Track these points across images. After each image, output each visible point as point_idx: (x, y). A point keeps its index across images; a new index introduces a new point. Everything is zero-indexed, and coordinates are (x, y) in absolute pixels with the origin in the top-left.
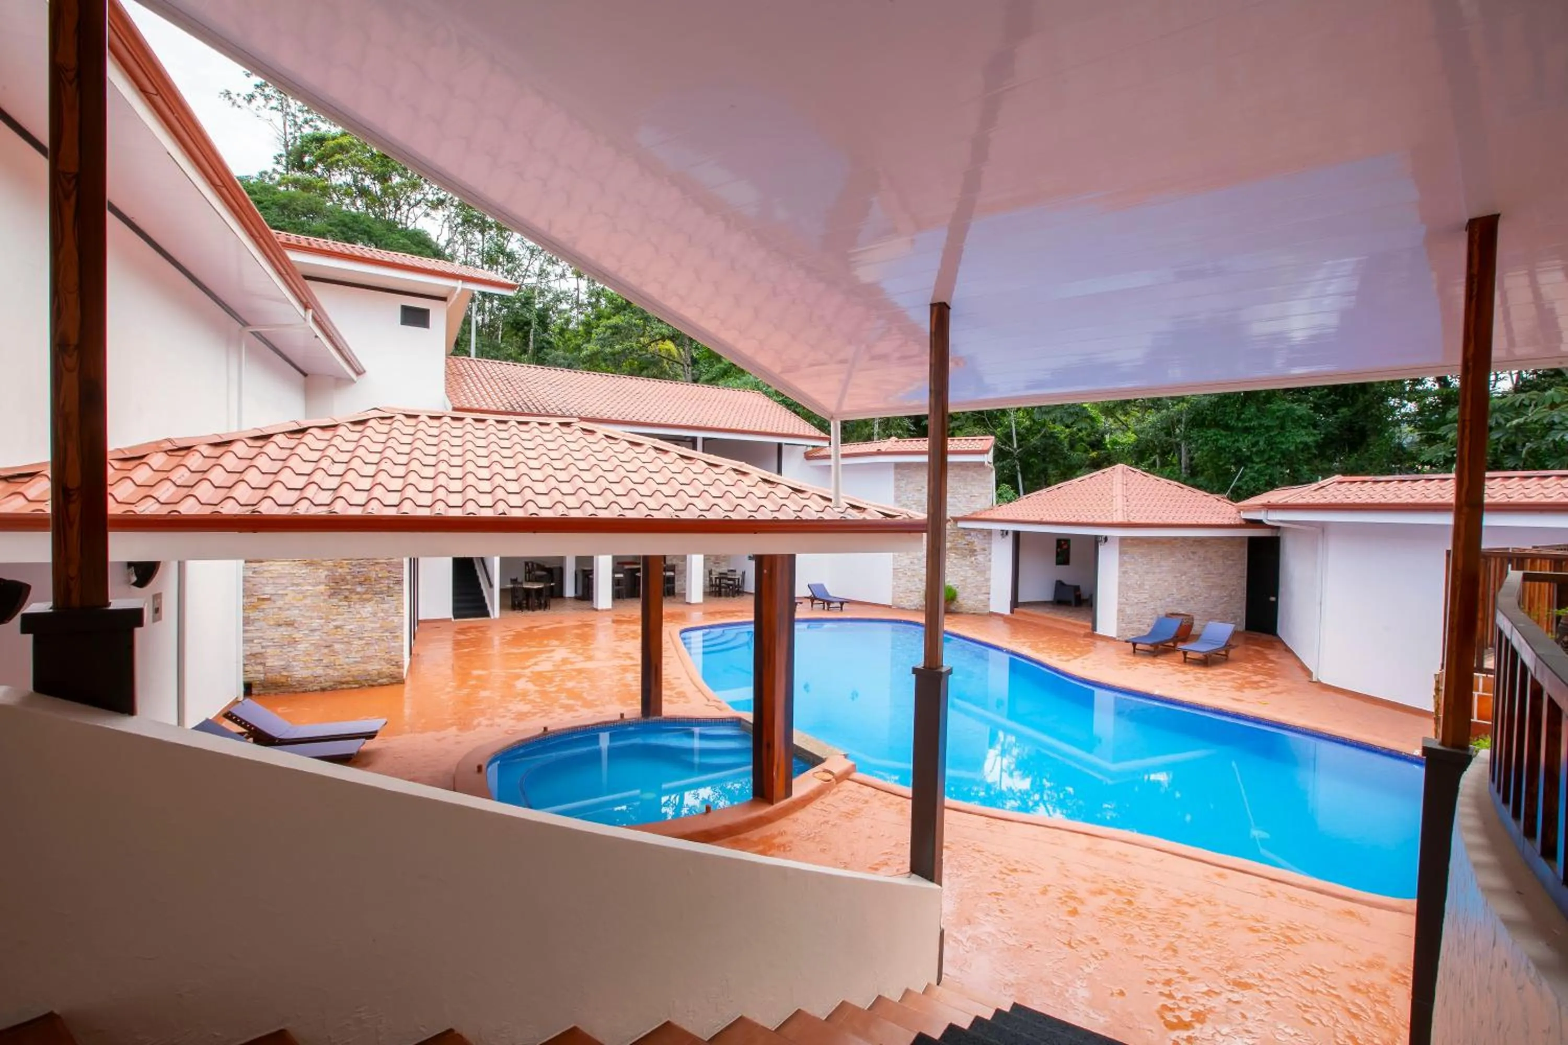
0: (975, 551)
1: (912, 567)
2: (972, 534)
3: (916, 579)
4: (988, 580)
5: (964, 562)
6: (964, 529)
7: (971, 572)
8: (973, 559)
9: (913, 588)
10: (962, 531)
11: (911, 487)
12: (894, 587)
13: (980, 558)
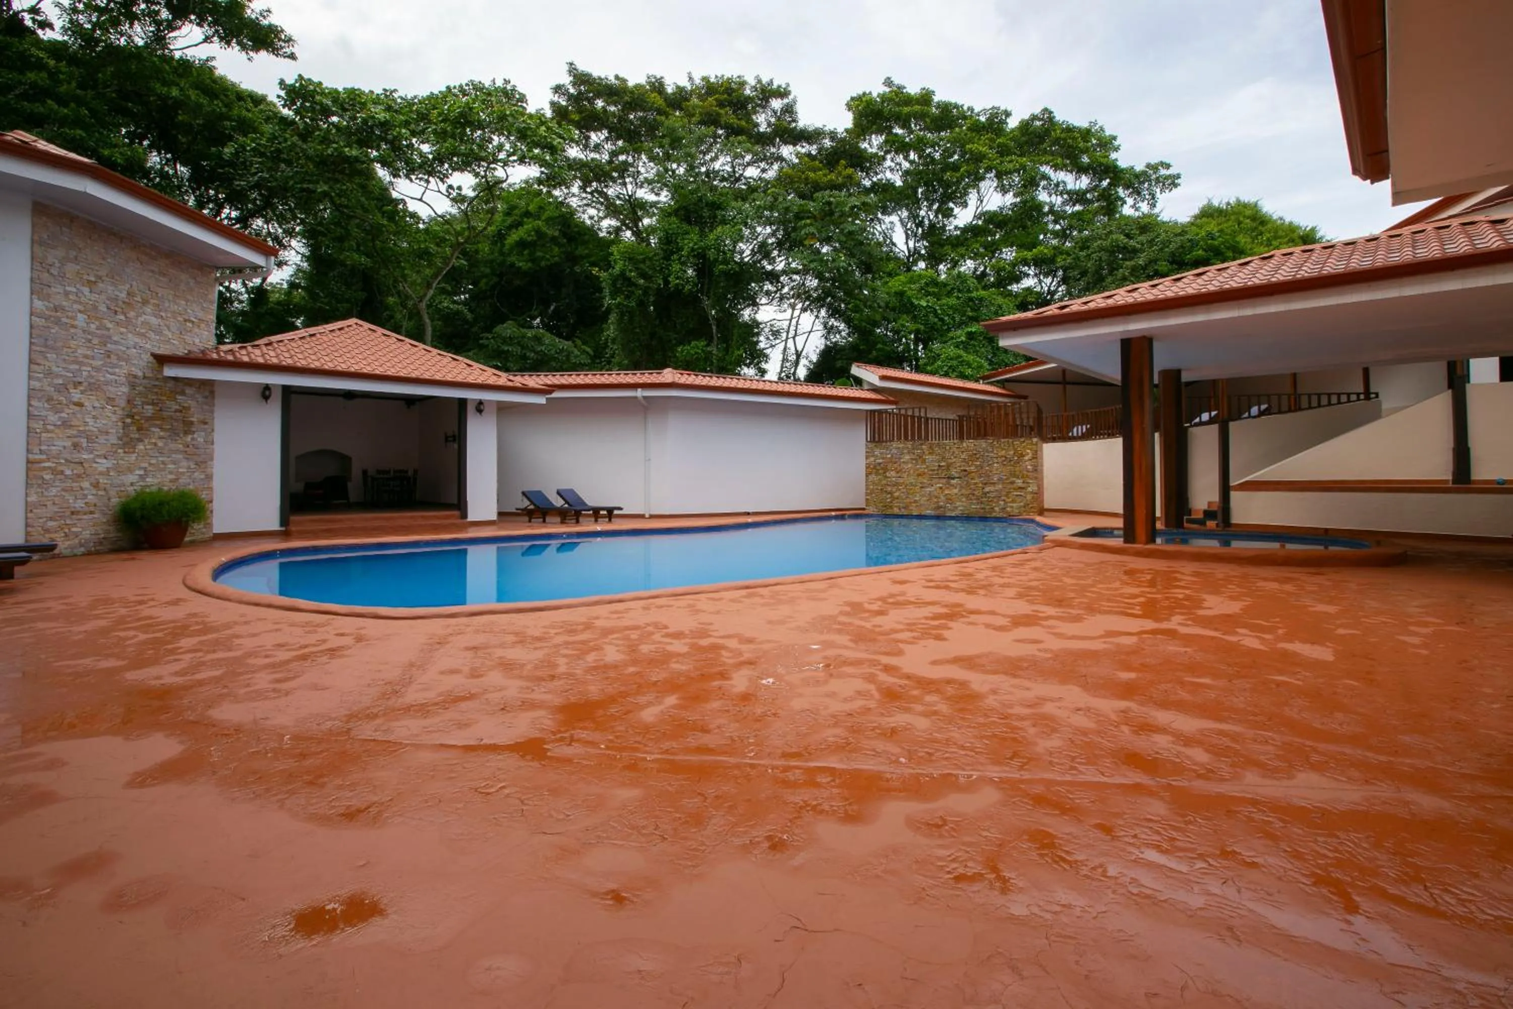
0: (192, 423)
1: (76, 456)
2: (188, 391)
3: (86, 484)
4: (209, 477)
5: (173, 446)
6: (175, 379)
7: (184, 463)
8: (189, 438)
9: (80, 504)
10: (171, 384)
11: (71, 269)
12: (29, 508)
13: (200, 438)
